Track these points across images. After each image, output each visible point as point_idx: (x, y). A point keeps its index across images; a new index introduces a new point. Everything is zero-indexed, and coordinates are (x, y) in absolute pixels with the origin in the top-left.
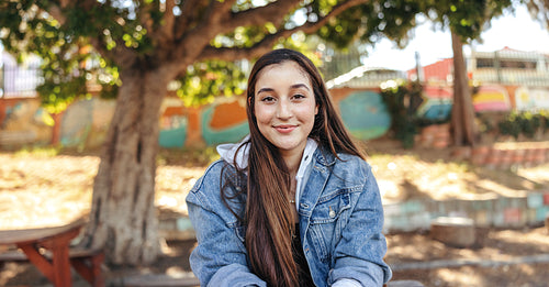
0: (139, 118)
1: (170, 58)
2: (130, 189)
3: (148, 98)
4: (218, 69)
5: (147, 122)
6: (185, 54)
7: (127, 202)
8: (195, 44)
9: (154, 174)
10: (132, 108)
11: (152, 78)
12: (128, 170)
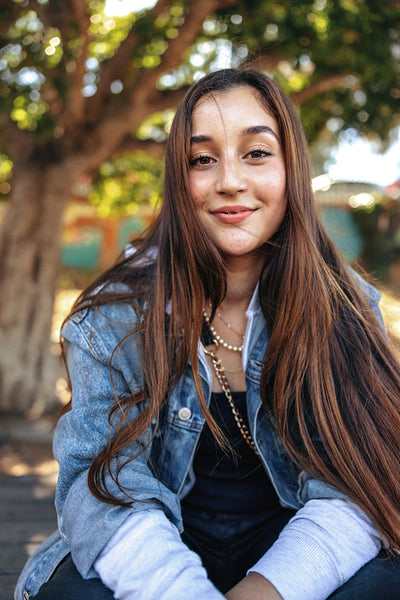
0: (36, 226)
1: (79, 148)
2: (23, 316)
3: (50, 201)
4: (142, 168)
5: (46, 231)
6: (98, 143)
7: (18, 333)
8: (112, 131)
9: (53, 299)
10: (28, 212)
11: (56, 175)
12: (21, 292)
